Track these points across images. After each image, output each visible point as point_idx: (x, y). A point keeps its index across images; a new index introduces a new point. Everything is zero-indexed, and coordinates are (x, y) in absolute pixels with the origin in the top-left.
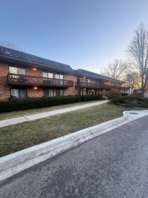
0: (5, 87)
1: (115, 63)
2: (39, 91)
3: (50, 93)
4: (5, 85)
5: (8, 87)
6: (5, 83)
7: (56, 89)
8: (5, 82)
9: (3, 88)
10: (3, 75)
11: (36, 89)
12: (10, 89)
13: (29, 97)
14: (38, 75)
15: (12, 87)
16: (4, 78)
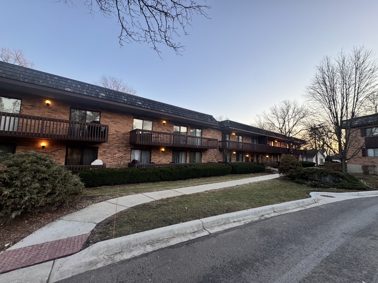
0: (125, 147)
1: (285, 107)
2: (167, 154)
3: (181, 158)
4: (127, 144)
5: (130, 147)
6: (126, 142)
7: (191, 152)
8: (126, 140)
9: (124, 148)
10: (126, 131)
11: (162, 151)
12: (132, 149)
13: (153, 163)
14: (168, 130)
15: (134, 148)
16: (126, 135)
